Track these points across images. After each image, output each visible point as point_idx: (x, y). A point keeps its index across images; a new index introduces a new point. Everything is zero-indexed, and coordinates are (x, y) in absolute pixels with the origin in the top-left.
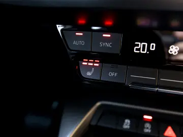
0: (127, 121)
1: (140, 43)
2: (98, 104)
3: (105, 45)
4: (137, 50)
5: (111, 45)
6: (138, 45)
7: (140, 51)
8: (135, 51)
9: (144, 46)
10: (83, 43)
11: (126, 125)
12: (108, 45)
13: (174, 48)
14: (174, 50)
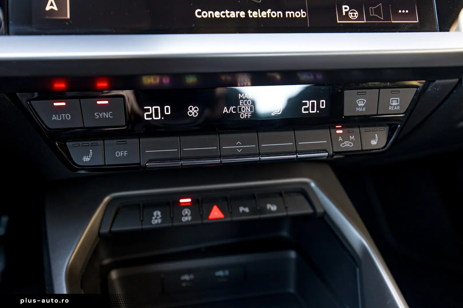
0: (157, 213)
1: (150, 108)
2: (107, 199)
3: (103, 115)
4: (148, 116)
5: (111, 115)
6: (148, 110)
7: (152, 117)
8: (146, 118)
11: (156, 219)
13: (193, 109)
14: (193, 111)
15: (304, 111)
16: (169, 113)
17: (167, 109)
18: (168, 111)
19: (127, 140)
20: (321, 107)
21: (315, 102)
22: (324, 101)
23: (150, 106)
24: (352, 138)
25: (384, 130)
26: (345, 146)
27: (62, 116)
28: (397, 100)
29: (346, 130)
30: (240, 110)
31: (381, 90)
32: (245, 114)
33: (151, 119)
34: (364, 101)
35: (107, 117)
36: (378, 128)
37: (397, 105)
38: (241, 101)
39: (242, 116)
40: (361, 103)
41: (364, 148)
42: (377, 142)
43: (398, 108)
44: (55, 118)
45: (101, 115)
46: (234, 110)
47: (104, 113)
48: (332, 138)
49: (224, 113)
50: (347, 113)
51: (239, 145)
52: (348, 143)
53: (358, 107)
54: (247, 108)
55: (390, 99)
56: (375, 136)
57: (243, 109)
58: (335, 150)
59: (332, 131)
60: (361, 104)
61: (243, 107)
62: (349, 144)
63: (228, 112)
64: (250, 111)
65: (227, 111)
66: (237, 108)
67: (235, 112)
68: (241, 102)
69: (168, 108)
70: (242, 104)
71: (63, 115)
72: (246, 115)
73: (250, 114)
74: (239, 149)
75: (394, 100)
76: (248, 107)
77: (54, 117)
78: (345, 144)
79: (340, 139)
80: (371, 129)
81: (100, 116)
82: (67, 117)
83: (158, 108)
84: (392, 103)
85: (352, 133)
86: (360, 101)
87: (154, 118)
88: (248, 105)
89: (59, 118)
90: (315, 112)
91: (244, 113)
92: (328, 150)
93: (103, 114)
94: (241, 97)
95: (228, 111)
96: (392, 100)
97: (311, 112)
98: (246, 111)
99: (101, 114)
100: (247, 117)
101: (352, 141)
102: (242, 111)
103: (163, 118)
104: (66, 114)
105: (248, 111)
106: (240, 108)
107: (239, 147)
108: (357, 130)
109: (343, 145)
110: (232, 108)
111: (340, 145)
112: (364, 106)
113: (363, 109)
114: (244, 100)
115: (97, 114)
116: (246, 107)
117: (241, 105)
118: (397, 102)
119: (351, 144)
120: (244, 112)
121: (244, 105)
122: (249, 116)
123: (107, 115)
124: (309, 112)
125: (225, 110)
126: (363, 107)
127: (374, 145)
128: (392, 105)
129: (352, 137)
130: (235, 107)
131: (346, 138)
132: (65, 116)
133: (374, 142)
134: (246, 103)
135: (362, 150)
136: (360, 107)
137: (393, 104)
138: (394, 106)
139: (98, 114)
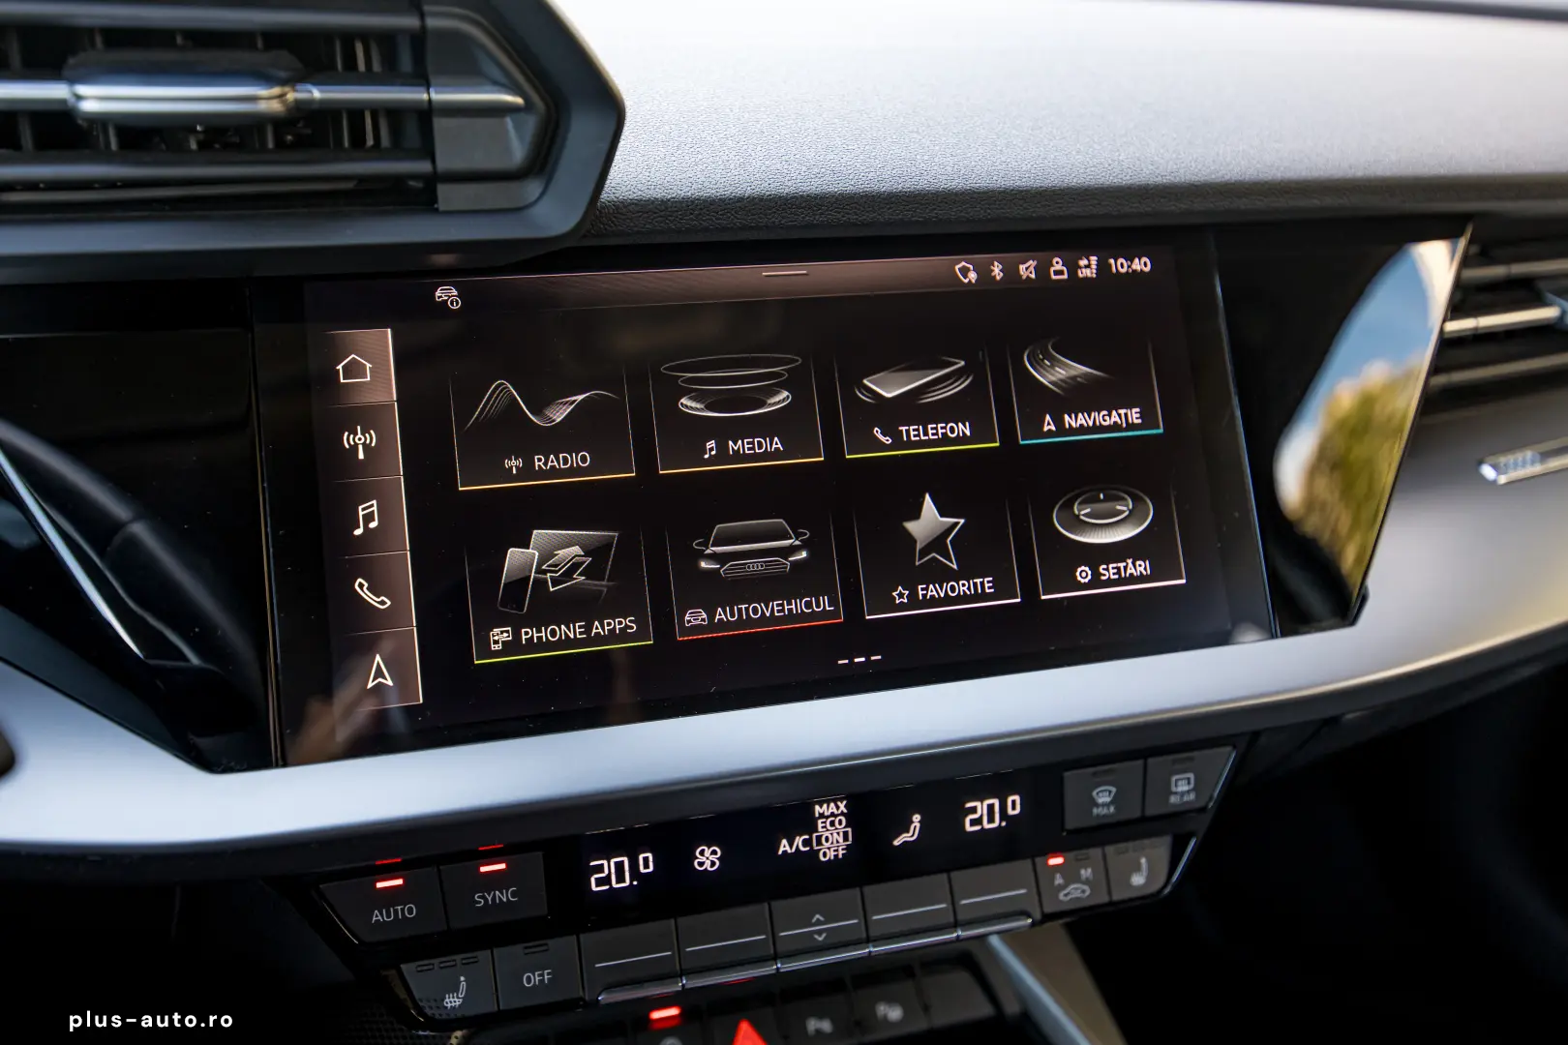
1: (605, 862)
3: (494, 897)
4: (599, 882)
5: (514, 894)
6: (600, 869)
7: (610, 883)
8: (594, 888)
9: (619, 866)
10: (410, 911)
12: (504, 896)
13: (707, 854)
14: (707, 858)
15: (971, 826)
16: (651, 869)
17: (646, 860)
18: (646, 866)
19: (550, 942)
20: (1010, 812)
21: (996, 802)
22: (1017, 798)
23: (603, 859)
24: (1086, 873)
25: (1160, 846)
26: (1070, 896)
27: (396, 911)
28: (1189, 779)
29: (1072, 855)
30: (819, 843)
31: (1151, 761)
32: (832, 849)
33: (607, 887)
34: (1110, 792)
35: (505, 900)
36: (1146, 842)
37: (1188, 792)
38: (819, 821)
39: (825, 854)
40: (1103, 796)
41: (1116, 898)
42: (1147, 877)
43: (1192, 796)
44: (380, 918)
45: (490, 899)
46: (806, 843)
47: (497, 892)
48: (1039, 882)
49: (780, 853)
50: (1071, 823)
51: (819, 923)
52: (1076, 889)
53: (1097, 805)
54: (835, 835)
55: (1171, 777)
56: (1140, 864)
57: (827, 839)
58: (1048, 910)
59: (1038, 860)
60: (1104, 798)
61: (827, 834)
62: (1080, 890)
63: (789, 851)
64: (844, 841)
65: (788, 848)
66: (811, 837)
67: (808, 848)
68: (822, 823)
69: (647, 857)
70: (823, 827)
71: (399, 908)
72: (834, 851)
73: (843, 849)
74: (820, 932)
75: (1182, 779)
76: (838, 833)
77: (377, 916)
78: (1069, 893)
79: (1059, 880)
80: (1130, 845)
81: (486, 900)
82: (409, 911)
83: (623, 861)
84: (1176, 786)
85: (1084, 862)
86: (1102, 791)
87: (614, 885)
88: (836, 829)
89: (389, 916)
90: (995, 825)
91: (829, 848)
92: (1029, 909)
93: (495, 894)
94: (821, 811)
95: (791, 848)
96: (1176, 780)
97: (987, 826)
98: (832, 843)
99: (489, 895)
100: (836, 856)
101: (1087, 882)
102: (824, 843)
103: (635, 883)
104: (405, 906)
105: (838, 842)
106: (819, 838)
107: (819, 928)
108: (1096, 853)
109: (1066, 895)
110: (799, 841)
111: (1058, 895)
112: (1111, 802)
113: (1109, 810)
114: (827, 817)
115: (479, 897)
116: (832, 834)
117: (820, 830)
118: (1189, 783)
119: (1083, 891)
120: (828, 845)
121: (828, 830)
122: (841, 852)
124: (983, 827)
125: (784, 846)
126: (1107, 805)
127: (1139, 887)
128: (1176, 793)
129: (1086, 870)
130: (807, 837)
131: (1070, 873)
132: (403, 910)
133: (1138, 880)
134: (832, 824)
135: (1111, 903)
136: (1102, 806)
137: (1179, 789)
138: (1182, 794)
139: (483, 897)
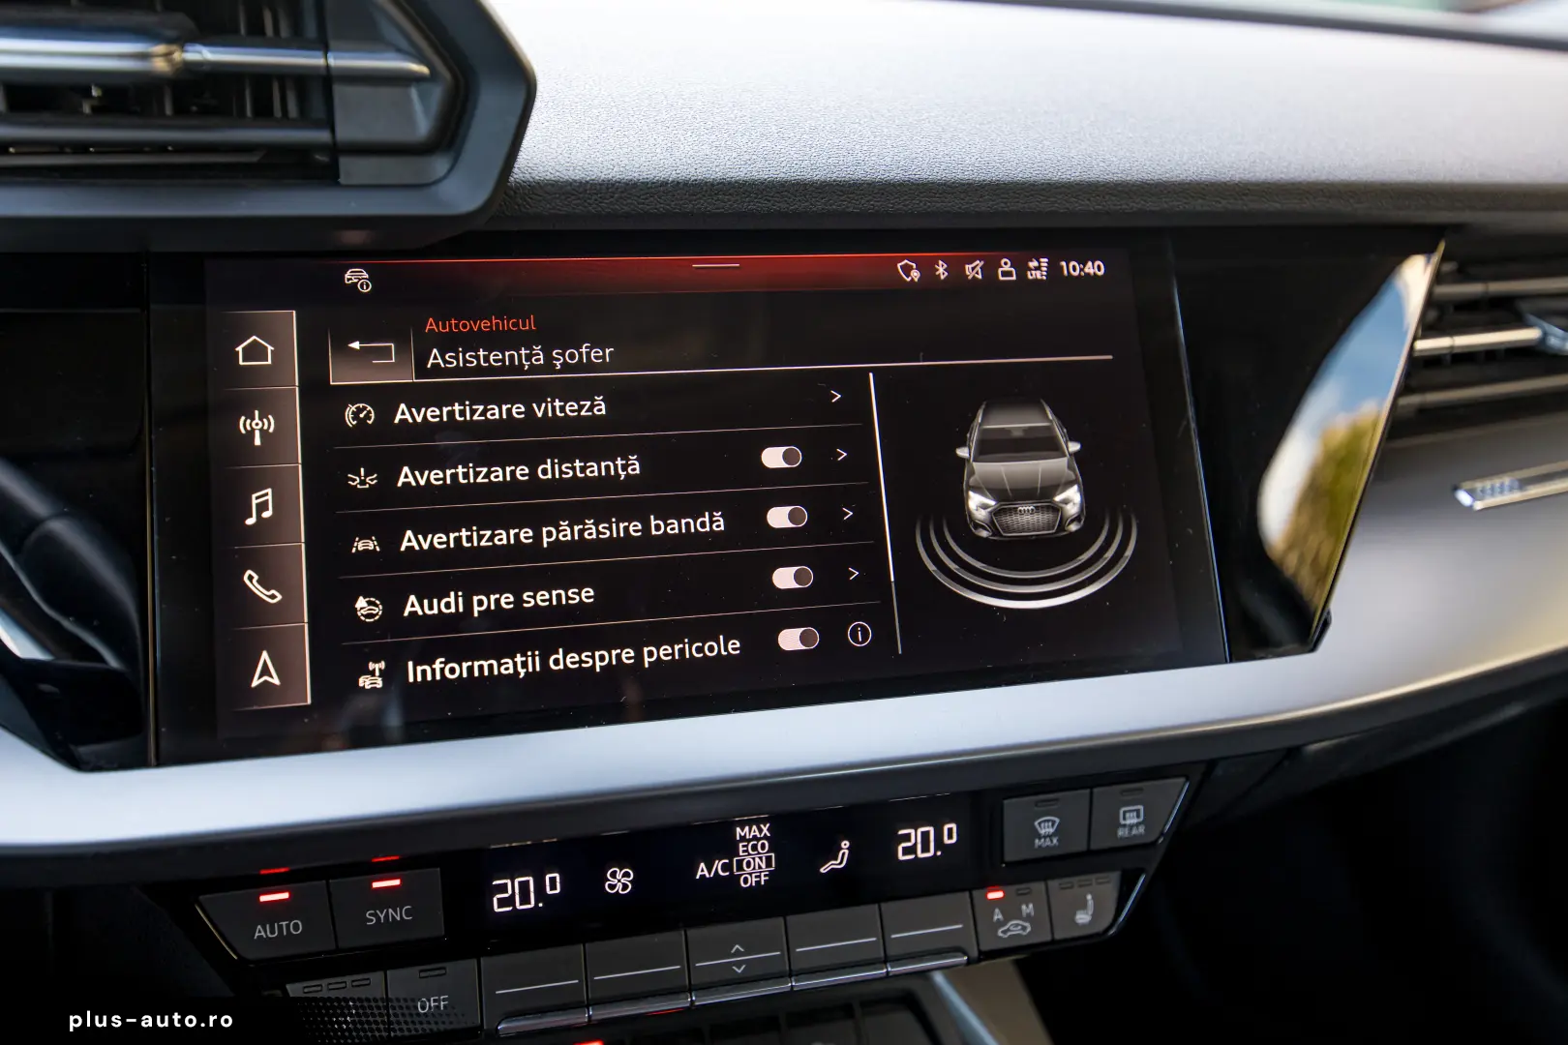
13: (619, 875)
14: (619, 881)
15: (904, 854)
18: (553, 887)
20: (947, 841)
21: (931, 830)
22: (954, 826)
23: (506, 879)
24: (1028, 909)
25: (1108, 882)
26: (1009, 933)
27: (280, 927)
28: (1138, 811)
29: (1012, 888)
30: (740, 868)
31: (1097, 790)
32: (754, 875)
33: (510, 909)
34: (1053, 822)
35: (398, 918)
36: (1093, 877)
37: (1138, 825)
38: (741, 845)
39: (746, 882)
40: (1046, 827)
41: (1058, 936)
42: (1093, 915)
43: (1142, 829)
44: (263, 933)
45: (382, 917)
46: (725, 867)
47: (390, 910)
48: (976, 917)
49: (698, 877)
50: (1011, 855)
51: (738, 954)
52: (1017, 925)
53: (1040, 837)
54: (757, 860)
55: (1119, 809)
56: (1086, 901)
57: (748, 864)
58: (985, 947)
59: (977, 893)
60: (1046, 829)
61: (748, 858)
62: (1020, 927)
63: (708, 876)
64: (767, 867)
65: (706, 873)
66: (731, 862)
67: (727, 874)
68: (744, 846)
69: (555, 878)
70: (744, 851)
71: (284, 923)
72: (756, 877)
73: (765, 876)
74: (739, 965)
75: (1130, 811)
76: (761, 858)
77: (260, 932)
78: (1008, 930)
79: (998, 916)
80: (1075, 880)
81: (378, 919)
82: (295, 927)
83: (528, 881)
84: (1124, 819)
85: (1025, 897)
86: (1045, 821)
87: (518, 906)
88: (759, 853)
89: (272, 932)
90: (931, 854)
91: (750, 874)
92: (966, 948)
93: (387, 912)
94: (743, 834)
95: (710, 872)
96: (1125, 812)
97: (920, 855)
98: (754, 869)
99: (382, 913)
100: (758, 882)
101: (1028, 919)
102: (745, 868)
104: (291, 921)
105: (760, 867)
106: (740, 863)
107: (738, 960)
108: (1038, 887)
109: (1004, 932)
110: (718, 865)
111: (997, 931)
112: (1055, 834)
113: (1052, 841)
114: (749, 841)
115: (370, 915)
116: (754, 859)
117: (741, 854)
118: (1138, 816)
119: (1024, 928)
120: (749, 870)
121: (749, 854)
122: (763, 878)
123: (397, 915)
124: (916, 856)
125: (702, 870)
126: (1050, 836)
127: (1084, 926)
128: (1125, 826)
129: (1027, 906)
130: (727, 861)
131: (1011, 912)
132: (288, 926)
133: (1083, 918)
134: (754, 848)
135: (1053, 942)
136: (1045, 837)
137: (1128, 822)
138: (1131, 827)
139: (375, 915)
